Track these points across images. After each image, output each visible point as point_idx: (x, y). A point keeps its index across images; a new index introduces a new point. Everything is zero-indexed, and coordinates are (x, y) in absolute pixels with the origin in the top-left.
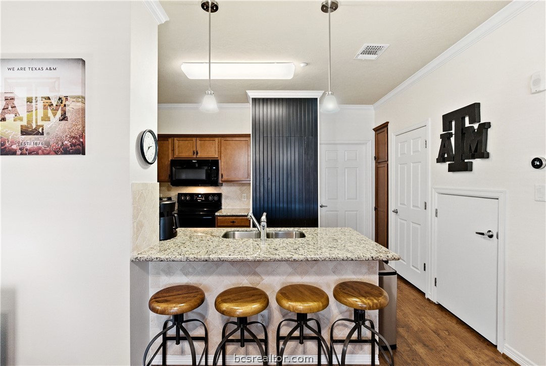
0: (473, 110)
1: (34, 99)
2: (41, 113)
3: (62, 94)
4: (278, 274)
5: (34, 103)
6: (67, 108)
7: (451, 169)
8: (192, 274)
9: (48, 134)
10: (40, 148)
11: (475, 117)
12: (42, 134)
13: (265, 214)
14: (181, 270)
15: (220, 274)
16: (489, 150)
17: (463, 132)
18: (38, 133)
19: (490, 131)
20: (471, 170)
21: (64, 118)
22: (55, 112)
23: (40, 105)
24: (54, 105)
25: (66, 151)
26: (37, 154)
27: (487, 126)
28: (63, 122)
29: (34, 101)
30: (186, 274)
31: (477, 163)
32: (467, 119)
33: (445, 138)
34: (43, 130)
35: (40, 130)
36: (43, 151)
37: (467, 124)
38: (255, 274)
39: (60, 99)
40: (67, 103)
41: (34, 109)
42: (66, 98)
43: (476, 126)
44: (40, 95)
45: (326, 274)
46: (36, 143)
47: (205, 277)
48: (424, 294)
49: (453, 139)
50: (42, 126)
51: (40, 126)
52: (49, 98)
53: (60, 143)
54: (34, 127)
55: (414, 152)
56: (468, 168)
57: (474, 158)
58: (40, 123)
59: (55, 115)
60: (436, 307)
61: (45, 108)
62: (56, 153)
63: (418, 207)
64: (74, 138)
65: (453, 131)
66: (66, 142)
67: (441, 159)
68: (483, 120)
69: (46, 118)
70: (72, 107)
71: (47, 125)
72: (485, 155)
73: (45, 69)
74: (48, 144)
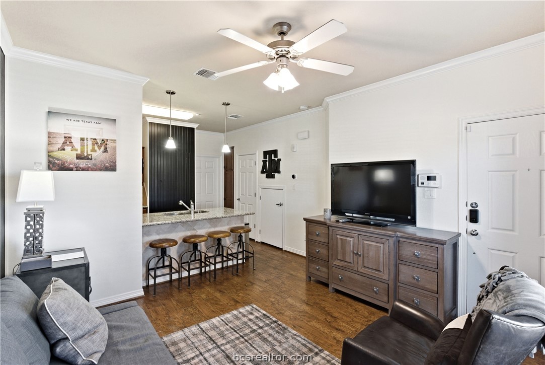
0: (275, 152)
1: (85, 139)
2: (90, 147)
3: (105, 138)
4: (204, 228)
5: (85, 141)
6: (108, 146)
7: (267, 177)
8: (162, 234)
9: (95, 159)
10: (90, 167)
11: (276, 156)
12: (91, 159)
13: (191, 201)
14: (155, 232)
15: (177, 232)
16: (280, 170)
17: (271, 160)
18: (88, 159)
19: (281, 163)
20: (274, 178)
21: (105, 151)
22: (99, 148)
23: (90, 143)
24: (99, 143)
25: (106, 169)
26: (88, 170)
27: (279, 160)
28: (105, 153)
29: (85, 140)
30: (158, 234)
31: (276, 175)
32: (273, 155)
33: (264, 162)
34: (91, 157)
35: (90, 157)
36: (91, 169)
37: (273, 158)
38: (194, 229)
39: (103, 140)
40: (107, 143)
41: (85, 145)
42: (107, 140)
43: (276, 159)
44: (89, 137)
45: (224, 226)
46: (87, 165)
47: (169, 235)
48: (254, 240)
49: (267, 163)
50: (91, 155)
51: (90, 155)
52: (96, 139)
53: (103, 165)
54: (86, 155)
55: (249, 166)
56: (273, 177)
57: (275, 173)
58: (89, 153)
59: (99, 149)
60: (260, 244)
61: (93, 144)
62: (101, 170)
63: (251, 196)
64: (112, 162)
65: (268, 159)
66: (107, 164)
67: (262, 172)
68: (279, 158)
69: (93, 150)
70: (110, 145)
71: (94, 155)
72: (279, 172)
73: (93, 122)
74: (95, 165)
